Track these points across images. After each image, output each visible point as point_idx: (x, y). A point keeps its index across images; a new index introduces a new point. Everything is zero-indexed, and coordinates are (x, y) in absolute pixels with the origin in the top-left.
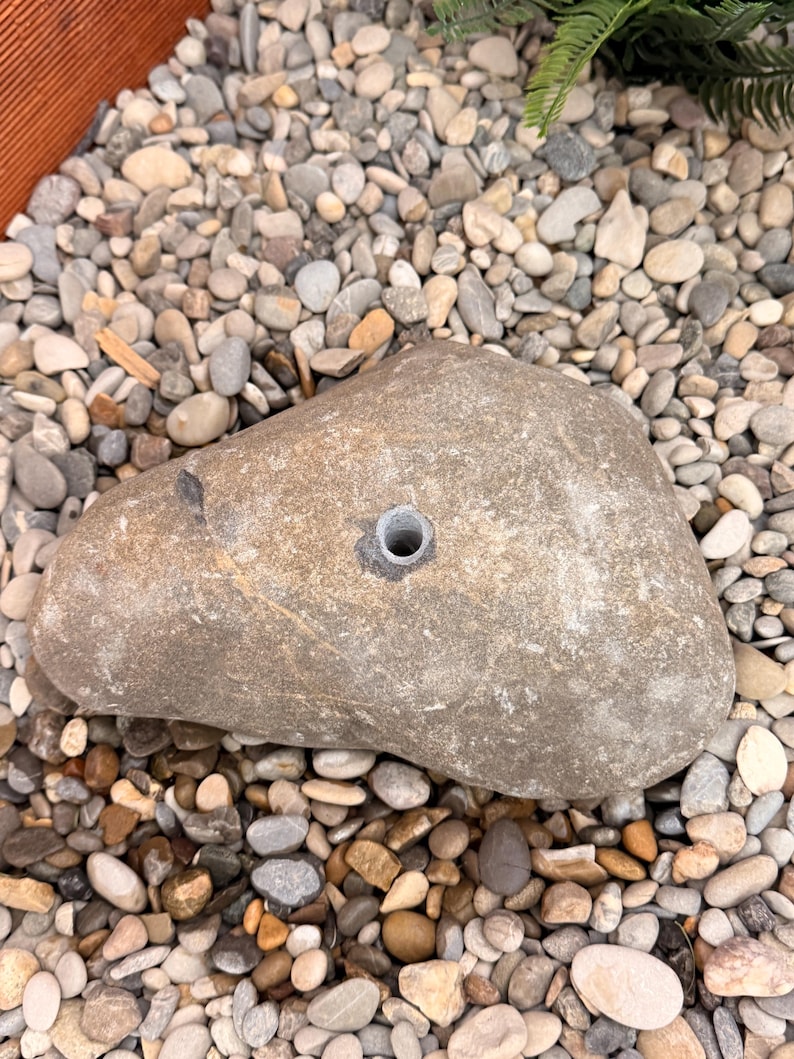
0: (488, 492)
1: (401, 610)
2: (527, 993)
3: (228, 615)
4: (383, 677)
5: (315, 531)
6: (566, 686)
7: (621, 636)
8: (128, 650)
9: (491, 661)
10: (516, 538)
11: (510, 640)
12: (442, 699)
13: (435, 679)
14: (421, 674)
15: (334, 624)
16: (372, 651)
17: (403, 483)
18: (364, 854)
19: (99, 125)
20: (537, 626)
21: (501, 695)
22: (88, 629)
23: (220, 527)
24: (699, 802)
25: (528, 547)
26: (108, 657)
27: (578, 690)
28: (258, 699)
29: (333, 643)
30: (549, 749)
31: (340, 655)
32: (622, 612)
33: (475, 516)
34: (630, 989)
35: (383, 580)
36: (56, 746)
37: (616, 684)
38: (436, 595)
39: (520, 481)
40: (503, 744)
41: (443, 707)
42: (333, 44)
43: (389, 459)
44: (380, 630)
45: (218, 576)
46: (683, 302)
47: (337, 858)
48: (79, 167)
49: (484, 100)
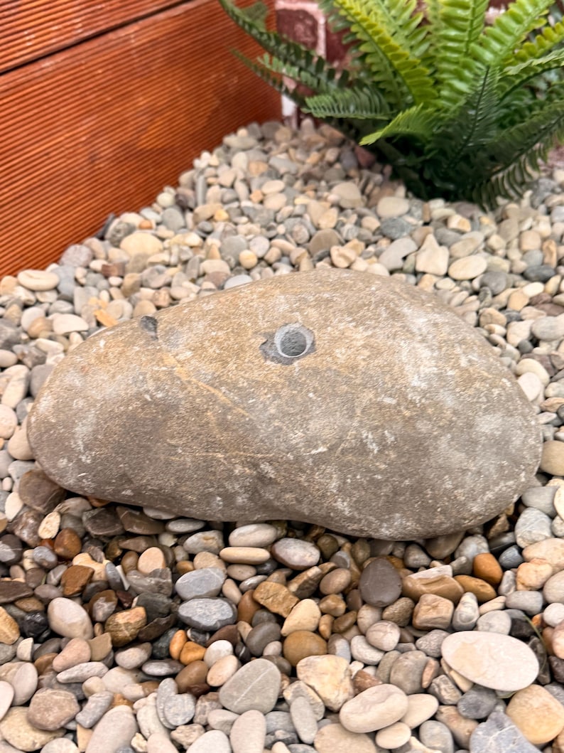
0: (350, 314)
1: (292, 382)
2: (406, 675)
3: (170, 394)
4: (280, 429)
5: (232, 339)
6: (414, 428)
7: (451, 388)
8: (98, 424)
9: (358, 411)
10: (371, 336)
11: (371, 396)
12: (324, 443)
13: (318, 427)
14: (308, 424)
15: (245, 394)
16: (272, 411)
17: (292, 312)
18: (268, 591)
19: (108, 226)
20: (390, 386)
21: (367, 437)
22: (70, 410)
23: (168, 340)
25: (380, 340)
26: (82, 430)
27: (424, 430)
28: (188, 460)
29: (244, 408)
30: (407, 482)
31: (250, 416)
32: (450, 373)
33: (342, 326)
34: (492, 657)
35: (279, 365)
36: (35, 532)
37: (451, 422)
38: (316, 372)
39: (371, 308)
40: (372, 481)
41: (325, 450)
43: (283, 301)
44: (277, 396)
45: (164, 368)
46: (476, 284)
47: (247, 597)
48: (94, 242)
49: (342, 209)
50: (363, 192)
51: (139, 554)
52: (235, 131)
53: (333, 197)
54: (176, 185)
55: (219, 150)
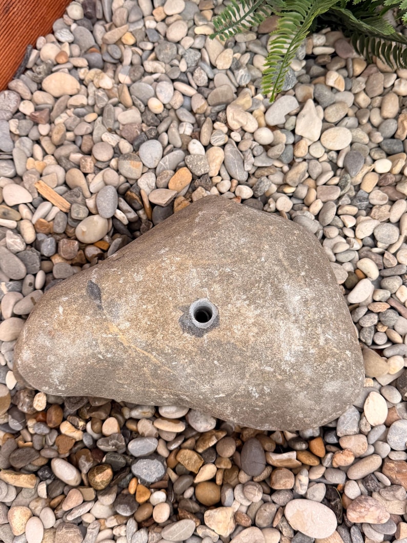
0: (245, 291)
1: (203, 351)
2: (264, 522)
3: (116, 355)
4: (194, 383)
5: (158, 313)
6: (284, 386)
7: (311, 363)
8: (67, 371)
9: (247, 375)
10: (259, 315)
11: (257, 365)
12: (223, 392)
13: (220, 384)
14: (213, 382)
15: (169, 358)
16: (189, 371)
17: (202, 287)
18: (185, 456)
19: (28, 59)
20: (270, 359)
21: (252, 390)
23: (111, 311)
24: (346, 430)
25: (266, 319)
26: (56, 375)
27: (290, 388)
28: (132, 391)
29: (169, 367)
30: (275, 412)
31: (172, 372)
32: (312, 351)
33: (239, 304)
34: (313, 521)
35: (194, 336)
36: (31, 406)
37: (308, 385)
38: (220, 344)
39: (261, 285)
40: (253, 410)
41: (224, 395)
42: (153, 7)
43: (195, 275)
44: (192, 361)
45: (110, 336)
47: (172, 456)
51: (103, 421)
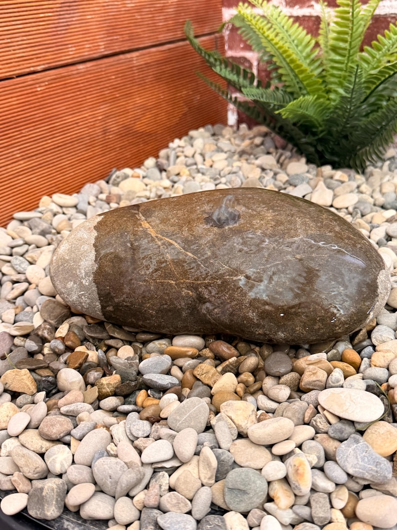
0: (264, 204)
1: (223, 237)
2: (294, 414)
3: (143, 243)
5: (186, 215)
6: (303, 265)
10: (277, 215)
11: (275, 245)
12: (242, 273)
13: (239, 263)
14: (232, 261)
15: (192, 244)
18: (203, 370)
22: (79, 251)
24: (381, 335)
25: (283, 217)
26: (85, 264)
28: (152, 284)
29: (191, 252)
31: (194, 257)
33: (258, 209)
34: (352, 401)
35: (216, 228)
36: (53, 334)
40: (273, 299)
41: (243, 277)
42: (204, 160)
45: (141, 229)
46: (351, 209)
47: (188, 374)
48: (102, 183)
49: (263, 170)
50: (278, 162)
51: (118, 349)
52: (197, 128)
53: (258, 162)
54: (157, 157)
55: (185, 138)
